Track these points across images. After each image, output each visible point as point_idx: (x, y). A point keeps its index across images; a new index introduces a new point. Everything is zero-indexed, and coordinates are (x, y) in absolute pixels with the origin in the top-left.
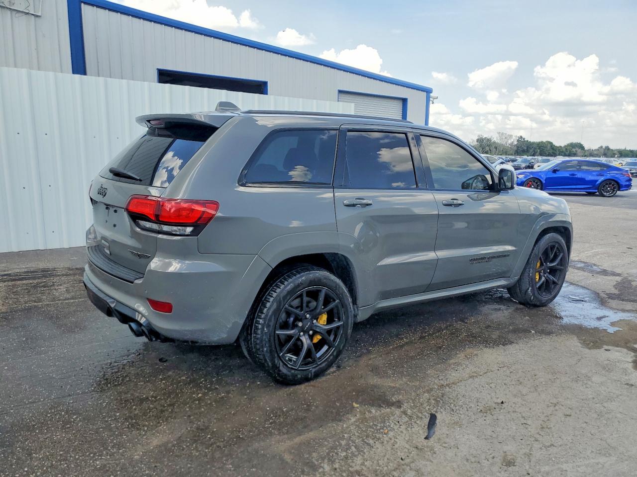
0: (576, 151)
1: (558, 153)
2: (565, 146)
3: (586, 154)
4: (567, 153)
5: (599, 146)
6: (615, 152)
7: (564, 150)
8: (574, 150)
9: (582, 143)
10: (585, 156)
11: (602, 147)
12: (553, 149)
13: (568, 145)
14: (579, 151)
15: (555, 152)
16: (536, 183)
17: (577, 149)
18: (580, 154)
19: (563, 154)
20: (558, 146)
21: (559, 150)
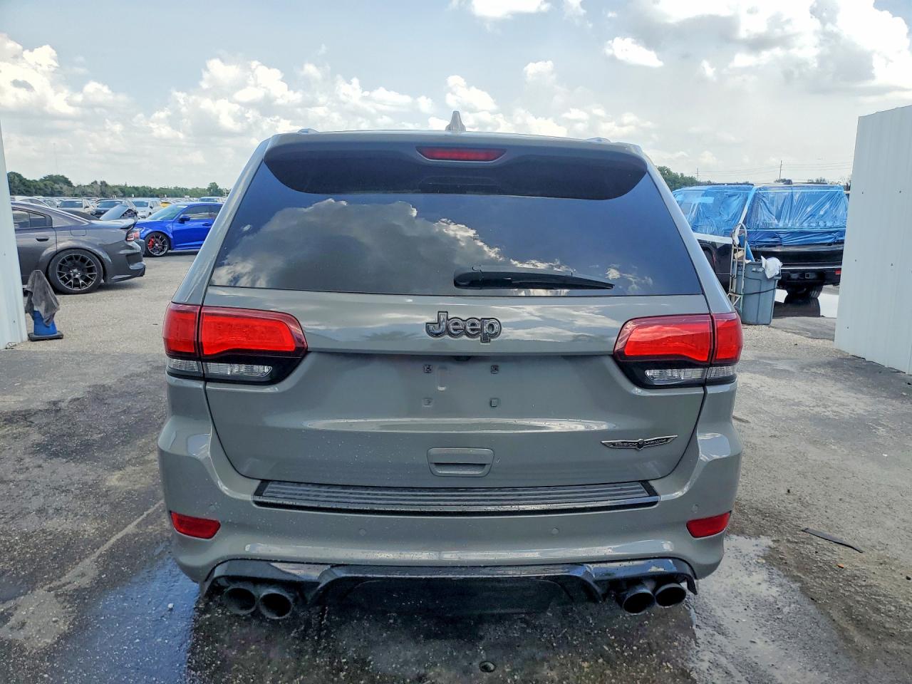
0: (61, 188)
1: (34, 190)
2: (41, 180)
3: (77, 192)
4: (49, 191)
5: (93, 181)
6: (116, 189)
7: (42, 185)
8: (57, 186)
9: (66, 176)
10: (76, 195)
11: (96, 182)
12: (24, 184)
13: (46, 179)
14: (65, 187)
15: (29, 190)
16: (161, 240)
17: (62, 185)
18: (66, 193)
19: (41, 192)
20: (31, 179)
21: (35, 187)
